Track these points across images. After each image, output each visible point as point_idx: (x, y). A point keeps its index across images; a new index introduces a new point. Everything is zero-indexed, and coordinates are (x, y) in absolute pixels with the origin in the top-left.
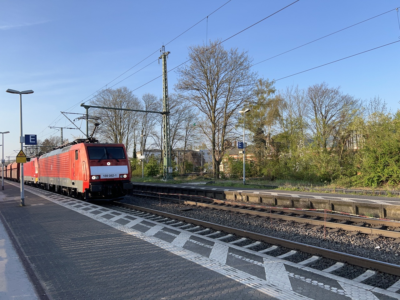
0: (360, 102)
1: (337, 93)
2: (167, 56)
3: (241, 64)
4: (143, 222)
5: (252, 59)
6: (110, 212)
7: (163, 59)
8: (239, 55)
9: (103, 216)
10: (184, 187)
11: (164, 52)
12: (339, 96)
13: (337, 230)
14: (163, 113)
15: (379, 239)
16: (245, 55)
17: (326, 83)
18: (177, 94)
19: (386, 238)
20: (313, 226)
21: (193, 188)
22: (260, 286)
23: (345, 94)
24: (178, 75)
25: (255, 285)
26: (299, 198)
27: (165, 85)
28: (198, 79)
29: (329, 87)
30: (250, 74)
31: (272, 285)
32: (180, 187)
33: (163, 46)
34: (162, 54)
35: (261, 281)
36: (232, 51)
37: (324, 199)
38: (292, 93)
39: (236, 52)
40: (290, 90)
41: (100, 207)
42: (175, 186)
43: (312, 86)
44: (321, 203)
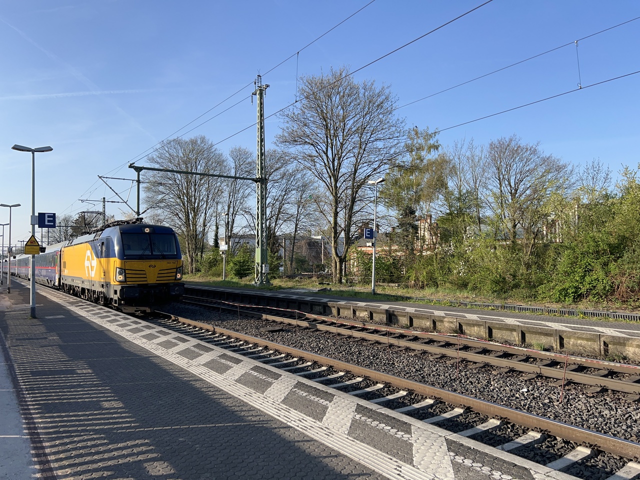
0: (570, 168)
1: (534, 152)
2: (264, 92)
3: (380, 106)
4: (198, 346)
5: (397, 98)
6: (156, 329)
7: (258, 96)
8: (377, 91)
9: (144, 337)
10: (281, 296)
11: (260, 86)
12: (538, 157)
13: (482, 365)
14: (256, 181)
15: (535, 379)
16: (387, 92)
17: (518, 137)
18: (279, 150)
19: (547, 377)
20: (450, 359)
21: (294, 297)
22: (309, 429)
23: (547, 154)
24: (282, 121)
25: (305, 427)
26: (443, 317)
27: (261, 136)
28: (313, 128)
29: (523, 143)
30: (394, 122)
31: (326, 428)
32: (275, 295)
33: (259, 76)
34: (257, 88)
35: (314, 423)
36: (365, 86)
37: (479, 319)
38: (463, 150)
39: (373, 87)
40: (459, 146)
41: (144, 323)
42: (268, 294)
43: (496, 141)
44: (474, 325)
